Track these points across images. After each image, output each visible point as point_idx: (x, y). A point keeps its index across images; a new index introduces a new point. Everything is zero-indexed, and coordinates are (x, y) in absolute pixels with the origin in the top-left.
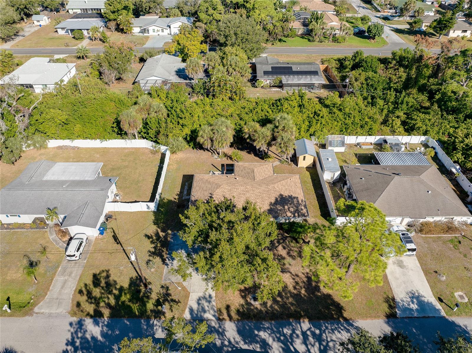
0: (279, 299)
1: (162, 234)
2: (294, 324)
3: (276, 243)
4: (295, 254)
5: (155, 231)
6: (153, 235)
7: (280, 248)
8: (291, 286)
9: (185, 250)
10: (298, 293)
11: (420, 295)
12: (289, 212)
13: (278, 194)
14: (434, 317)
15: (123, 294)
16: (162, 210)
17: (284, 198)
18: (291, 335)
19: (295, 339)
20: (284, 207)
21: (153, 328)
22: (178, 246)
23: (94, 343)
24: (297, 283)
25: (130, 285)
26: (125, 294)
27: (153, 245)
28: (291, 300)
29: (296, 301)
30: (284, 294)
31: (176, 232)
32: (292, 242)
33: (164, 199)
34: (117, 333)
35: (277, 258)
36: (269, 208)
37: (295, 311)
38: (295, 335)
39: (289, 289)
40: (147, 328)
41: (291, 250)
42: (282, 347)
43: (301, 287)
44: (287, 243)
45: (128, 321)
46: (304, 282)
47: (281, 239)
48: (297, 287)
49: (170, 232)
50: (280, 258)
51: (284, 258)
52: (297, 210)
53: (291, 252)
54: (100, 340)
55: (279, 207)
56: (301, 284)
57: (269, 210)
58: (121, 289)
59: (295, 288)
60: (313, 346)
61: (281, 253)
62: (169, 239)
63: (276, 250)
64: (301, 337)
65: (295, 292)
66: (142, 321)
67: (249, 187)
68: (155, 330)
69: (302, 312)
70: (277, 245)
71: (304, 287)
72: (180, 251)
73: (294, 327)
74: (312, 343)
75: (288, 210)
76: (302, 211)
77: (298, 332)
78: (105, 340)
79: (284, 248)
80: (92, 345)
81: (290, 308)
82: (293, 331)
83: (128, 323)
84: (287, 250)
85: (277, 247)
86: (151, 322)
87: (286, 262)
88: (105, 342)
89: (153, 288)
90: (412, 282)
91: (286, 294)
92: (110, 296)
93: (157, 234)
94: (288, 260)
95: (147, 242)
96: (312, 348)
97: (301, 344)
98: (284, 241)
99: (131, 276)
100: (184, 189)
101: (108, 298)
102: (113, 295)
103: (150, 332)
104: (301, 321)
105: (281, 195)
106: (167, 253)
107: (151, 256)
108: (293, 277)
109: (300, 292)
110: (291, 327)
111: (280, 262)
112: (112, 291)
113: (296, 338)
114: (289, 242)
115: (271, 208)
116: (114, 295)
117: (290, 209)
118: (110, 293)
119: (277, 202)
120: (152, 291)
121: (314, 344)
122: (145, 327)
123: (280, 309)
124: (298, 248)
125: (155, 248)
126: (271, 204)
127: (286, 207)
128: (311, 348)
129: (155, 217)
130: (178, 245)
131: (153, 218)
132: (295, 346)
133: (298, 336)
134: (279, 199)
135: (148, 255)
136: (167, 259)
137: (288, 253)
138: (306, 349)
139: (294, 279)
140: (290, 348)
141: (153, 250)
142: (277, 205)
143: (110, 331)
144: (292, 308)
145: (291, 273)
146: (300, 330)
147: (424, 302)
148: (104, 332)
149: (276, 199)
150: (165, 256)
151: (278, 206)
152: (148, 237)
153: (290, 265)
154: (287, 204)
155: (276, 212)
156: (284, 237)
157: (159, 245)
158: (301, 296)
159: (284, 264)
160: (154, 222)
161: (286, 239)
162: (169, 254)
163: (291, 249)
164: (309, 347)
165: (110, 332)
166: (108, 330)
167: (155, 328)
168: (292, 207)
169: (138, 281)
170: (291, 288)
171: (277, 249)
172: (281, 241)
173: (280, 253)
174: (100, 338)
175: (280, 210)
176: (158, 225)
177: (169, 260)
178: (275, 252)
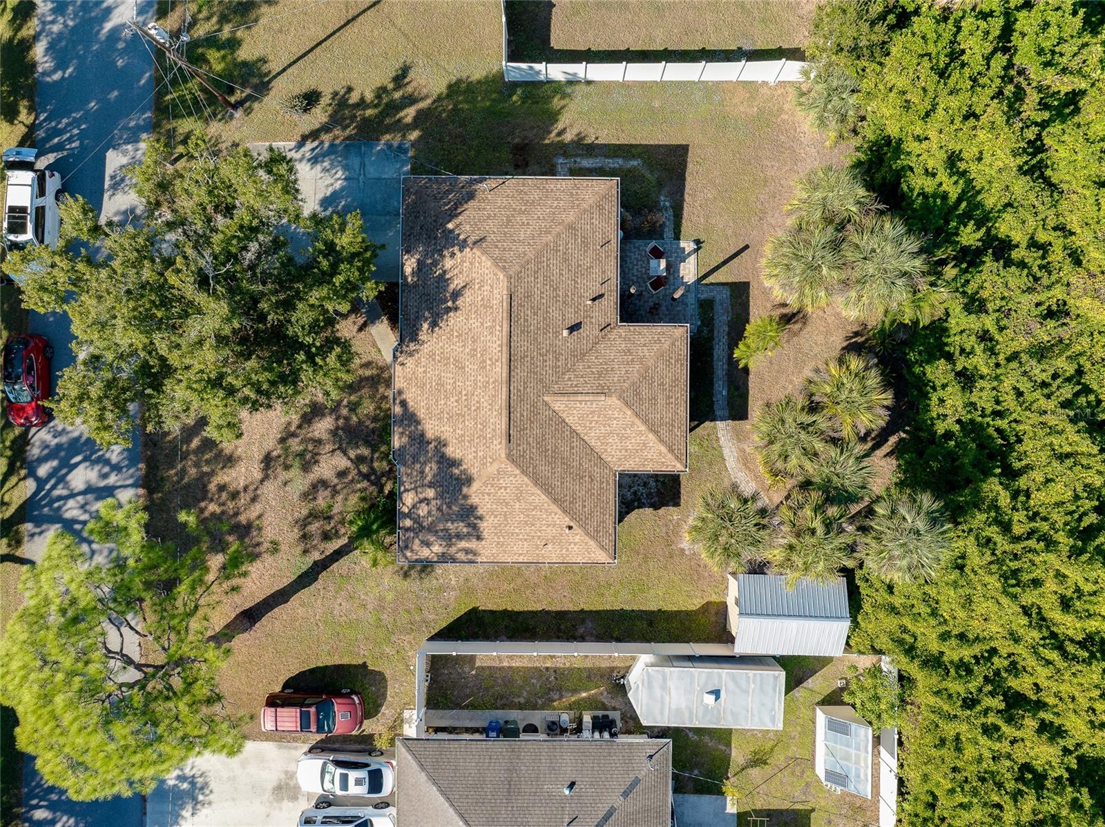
0: (195, 443)
1: (409, 114)
2: (131, 471)
3: (359, 452)
4: (322, 501)
5: (425, 91)
6: (409, 89)
7: (342, 462)
8: (227, 479)
9: (342, 189)
10: (210, 495)
11: (199, 806)
12: (416, 499)
13: (474, 471)
14: (145, 814)
15: (223, 52)
16: (515, 98)
17: (461, 490)
18: (107, 462)
19: (97, 468)
20: (431, 485)
21: (129, 143)
22: (357, 167)
23: (96, 17)
24: (234, 495)
25: (245, 64)
26: (224, 57)
27: (369, 96)
28: (193, 471)
29: (189, 485)
30: (207, 457)
31: (410, 154)
32: (363, 499)
33: (564, 96)
34: (120, 63)
35: (305, 450)
36: (430, 435)
37: (162, 479)
38: (106, 469)
39: (220, 473)
40: (130, 129)
41: (335, 492)
42: (80, 437)
43: (224, 504)
44: (359, 486)
45: (148, 82)
46: (236, 514)
47: (372, 468)
48: (224, 495)
49: (414, 135)
50: (308, 456)
51: (306, 468)
52: (422, 528)
53: (327, 493)
54: (103, 28)
55: (431, 470)
56: (231, 505)
57: (422, 435)
58: (233, 44)
59: (222, 488)
60: (82, 507)
61: (322, 464)
62: (388, 137)
63: (333, 451)
64: (102, 484)
65: (212, 487)
66: (148, 114)
67: (498, 369)
68: (124, 147)
69: (160, 495)
70: (352, 454)
71: (223, 513)
72: (340, 173)
73: (124, 470)
74: (88, 507)
75: (421, 496)
76: (417, 541)
77: (113, 479)
78: (103, 38)
79: (342, 474)
80: (93, 14)
81: (173, 467)
82: (116, 468)
83: (143, 82)
84: (336, 481)
85: (345, 453)
86: (144, 136)
87: (295, 472)
88: (98, 41)
89: (234, 122)
90: (233, 799)
91: (208, 462)
92: (215, 19)
93: (411, 100)
94: (300, 482)
95: (383, 77)
96: (78, 505)
97: (87, 482)
98: (366, 477)
99: (271, 58)
100: (606, 157)
101: (208, 19)
102: (216, 27)
103: (121, 138)
104: (141, 491)
105: (469, 481)
106: (337, 142)
107: (333, 99)
108: (252, 488)
109: (212, 500)
110: (127, 462)
111: (297, 455)
112: (229, 21)
113: (100, 471)
114: (361, 490)
115: (429, 443)
116: (220, 30)
117: (423, 505)
118: (223, 19)
119: (446, 463)
120: (227, 122)
121: (86, 511)
122: (132, 124)
123: (170, 442)
124: (341, 513)
125: (362, 104)
126: (442, 443)
127: (431, 493)
128: (78, 502)
129: (479, 82)
130: (363, 165)
131: (477, 75)
132: (82, 467)
133: (105, 476)
134: (456, 471)
135: (337, 89)
136: (316, 143)
137: (323, 483)
138: (76, 491)
139: (246, 488)
140: (78, 454)
141: (354, 98)
142: (439, 462)
143: (124, 45)
144: (173, 472)
145: (262, 481)
146: (119, 484)
147: (182, 807)
148: (121, 33)
149: (454, 463)
150: (326, 138)
151: (434, 466)
152: (400, 78)
153: (285, 484)
154: (440, 496)
155: (415, 459)
156: (379, 478)
157: (369, 112)
158: (203, 500)
159: (287, 467)
160: (459, 81)
161: (373, 483)
162: (332, 145)
163: (338, 492)
164: (80, 498)
165: (121, 45)
166: (125, 41)
167: (129, 147)
168: (429, 512)
169: (255, 81)
170: (223, 477)
171: (338, 452)
172: (364, 469)
173: (322, 459)
174: (108, 26)
175: (422, 472)
176: (448, 96)
177: (313, 150)
178: (329, 447)
